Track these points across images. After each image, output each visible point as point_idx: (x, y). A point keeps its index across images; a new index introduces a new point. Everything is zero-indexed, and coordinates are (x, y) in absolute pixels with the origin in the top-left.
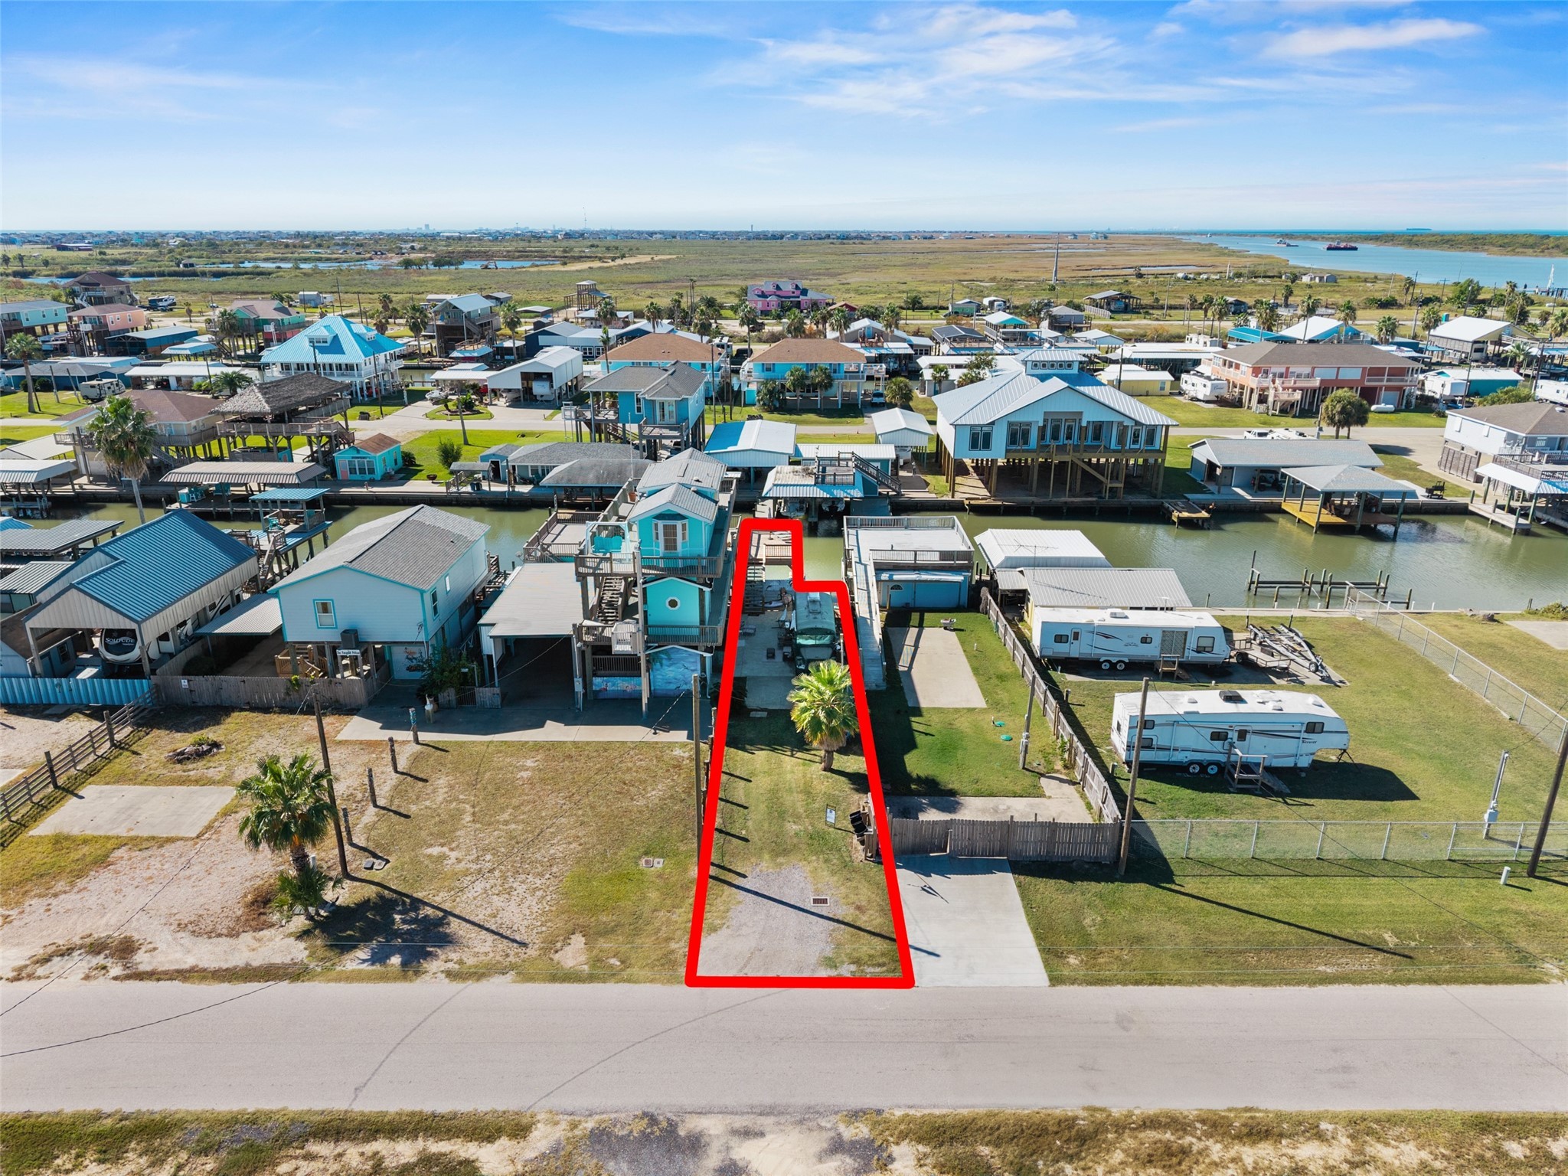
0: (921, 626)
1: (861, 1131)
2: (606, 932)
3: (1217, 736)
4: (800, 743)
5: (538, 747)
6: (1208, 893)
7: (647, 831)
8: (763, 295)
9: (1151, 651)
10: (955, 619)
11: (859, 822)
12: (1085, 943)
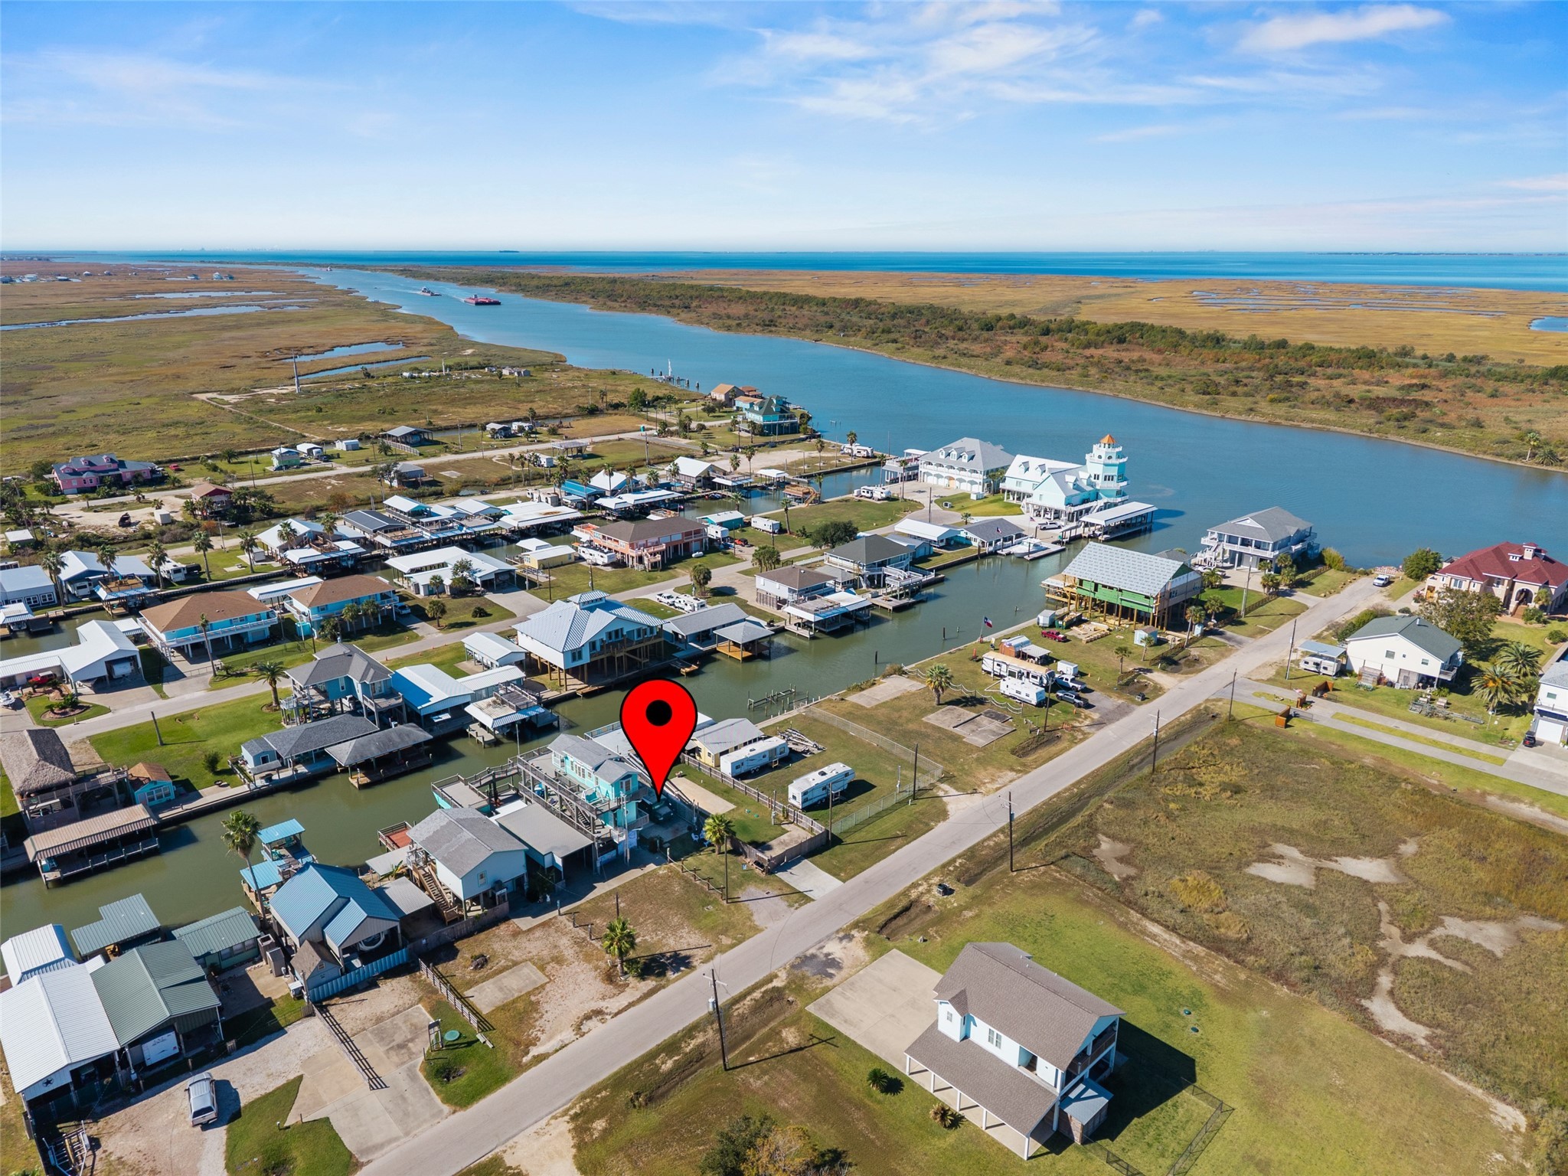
1: (842, 933)
3: (824, 789)
5: (608, 894)
6: (851, 842)
7: (694, 901)
8: (76, 473)
12: (840, 868)
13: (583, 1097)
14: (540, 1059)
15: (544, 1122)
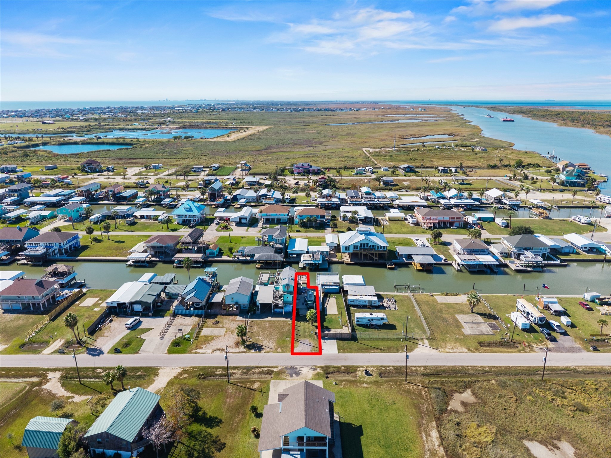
0: (330, 297)
1: (314, 367)
2: (283, 347)
3: (368, 320)
4: (308, 321)
5: (268, 321)
6: (362, 343)
7: (286, 334)
8: (298, 168)
9: (366, 304)
10: (335, 296)
11: (316, 333)
12: (344, 349)
13: (191, 367)
14: (196, 353)
15: (177, 367)
